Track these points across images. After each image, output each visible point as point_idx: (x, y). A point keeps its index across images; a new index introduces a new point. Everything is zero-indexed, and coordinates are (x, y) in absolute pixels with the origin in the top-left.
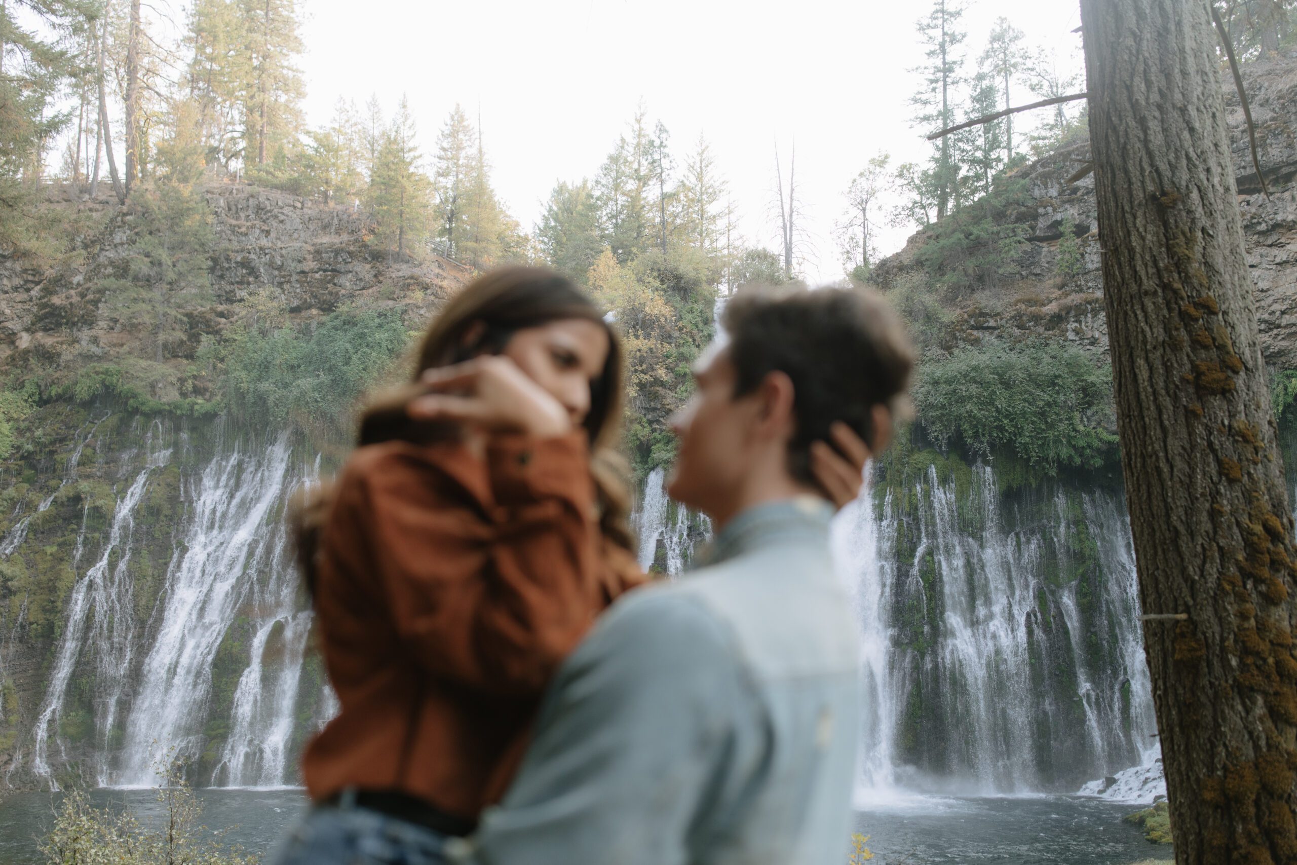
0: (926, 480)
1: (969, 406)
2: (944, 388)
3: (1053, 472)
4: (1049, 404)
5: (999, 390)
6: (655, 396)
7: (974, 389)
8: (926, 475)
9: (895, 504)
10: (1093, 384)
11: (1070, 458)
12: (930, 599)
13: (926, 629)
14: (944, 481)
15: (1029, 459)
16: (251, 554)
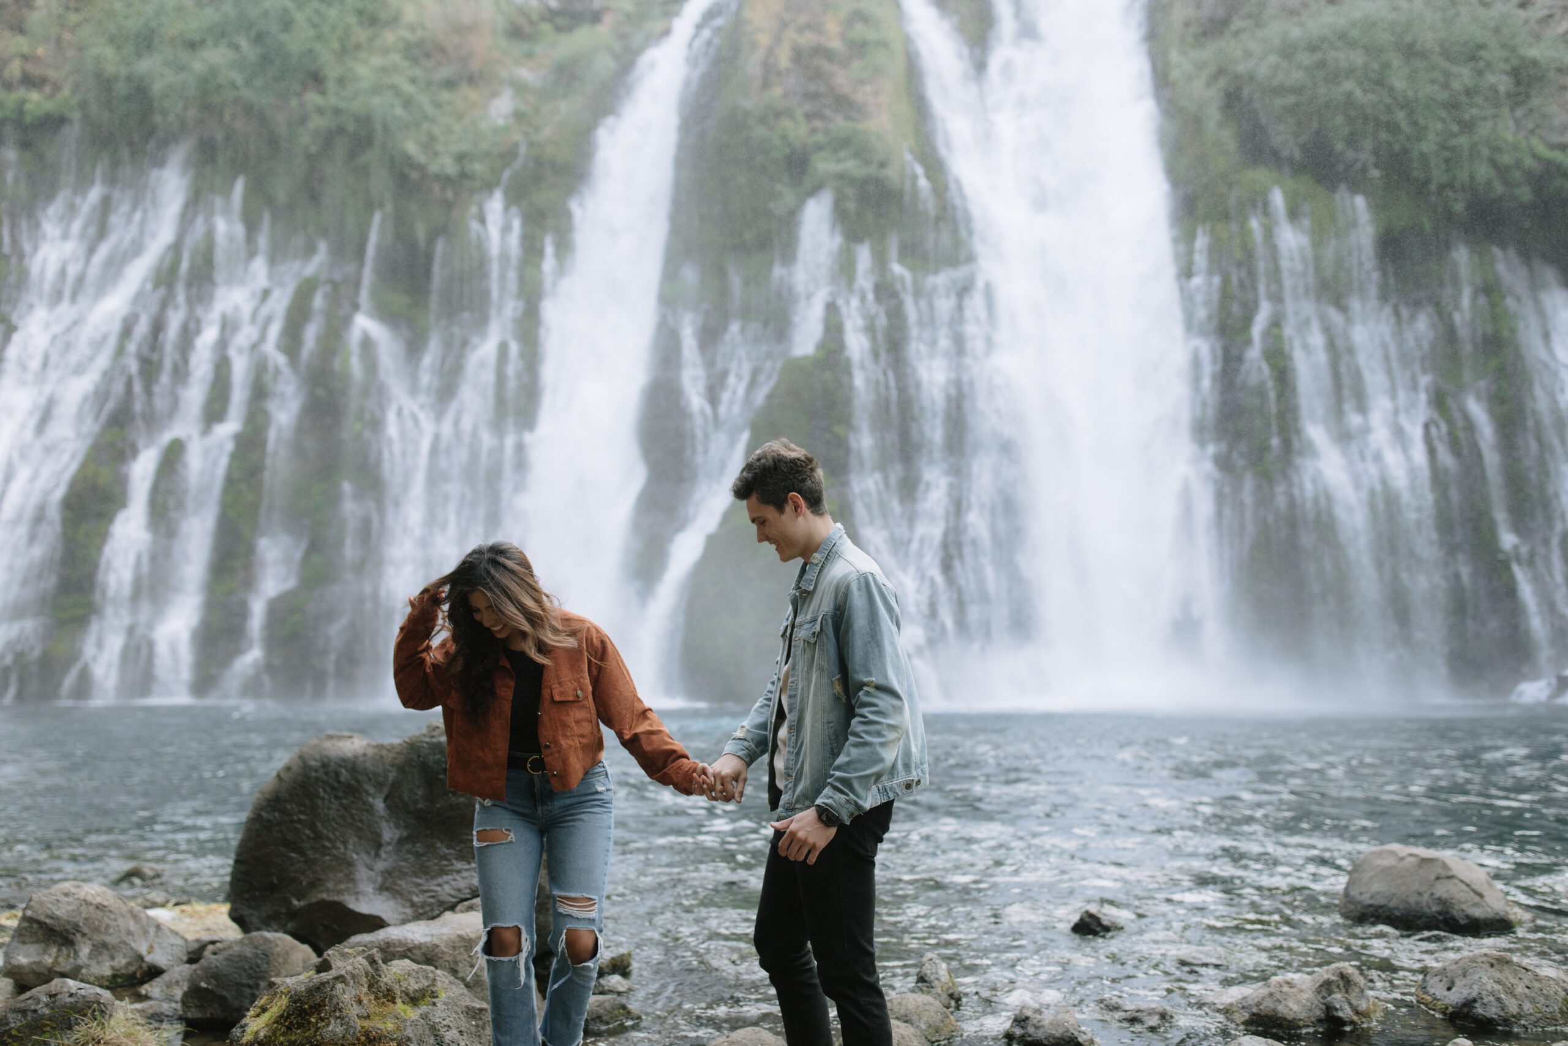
0: (1266, 210)
1: (1349, 85)
2: (1306, 58)
3: (1459, 207)
4: (1468, 92)
5: (1396, 61)
6: (818, 75)
7: (1358, 58)
8: (1266, 204)
9: (1216, 250)
10: (1535, 63)
11: (1489, 183)
12: (1280, 396)
13: (1275, 442)
14: (1293, 214)
15: (1427, 182)
16: (126, 332)
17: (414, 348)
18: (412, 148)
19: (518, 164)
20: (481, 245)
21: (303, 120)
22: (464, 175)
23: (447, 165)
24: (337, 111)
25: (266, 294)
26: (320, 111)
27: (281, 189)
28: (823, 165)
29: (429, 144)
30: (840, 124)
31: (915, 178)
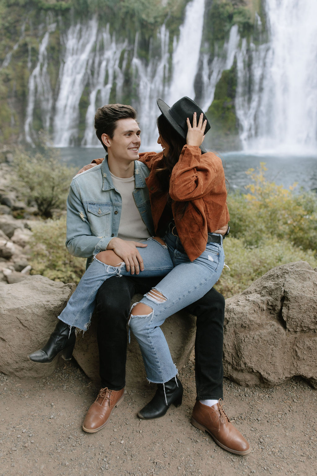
17: (146, 65)
18: (144, 16)
19: (168, 17)
20: (160, 39)
21: (120, 9)
22: (156, 22)
23: (151, 20)
24: (128, 7)
25: (115, 53)
26: (124, 7)
27: (117, 26)
28: (237, 19)
29: (148, 15)
30: (241, 7)
31: (257, 21)
